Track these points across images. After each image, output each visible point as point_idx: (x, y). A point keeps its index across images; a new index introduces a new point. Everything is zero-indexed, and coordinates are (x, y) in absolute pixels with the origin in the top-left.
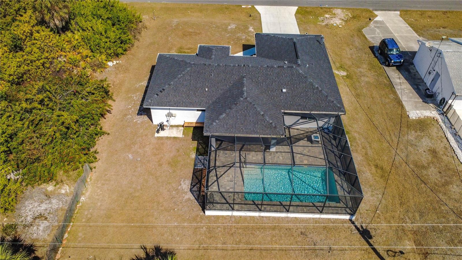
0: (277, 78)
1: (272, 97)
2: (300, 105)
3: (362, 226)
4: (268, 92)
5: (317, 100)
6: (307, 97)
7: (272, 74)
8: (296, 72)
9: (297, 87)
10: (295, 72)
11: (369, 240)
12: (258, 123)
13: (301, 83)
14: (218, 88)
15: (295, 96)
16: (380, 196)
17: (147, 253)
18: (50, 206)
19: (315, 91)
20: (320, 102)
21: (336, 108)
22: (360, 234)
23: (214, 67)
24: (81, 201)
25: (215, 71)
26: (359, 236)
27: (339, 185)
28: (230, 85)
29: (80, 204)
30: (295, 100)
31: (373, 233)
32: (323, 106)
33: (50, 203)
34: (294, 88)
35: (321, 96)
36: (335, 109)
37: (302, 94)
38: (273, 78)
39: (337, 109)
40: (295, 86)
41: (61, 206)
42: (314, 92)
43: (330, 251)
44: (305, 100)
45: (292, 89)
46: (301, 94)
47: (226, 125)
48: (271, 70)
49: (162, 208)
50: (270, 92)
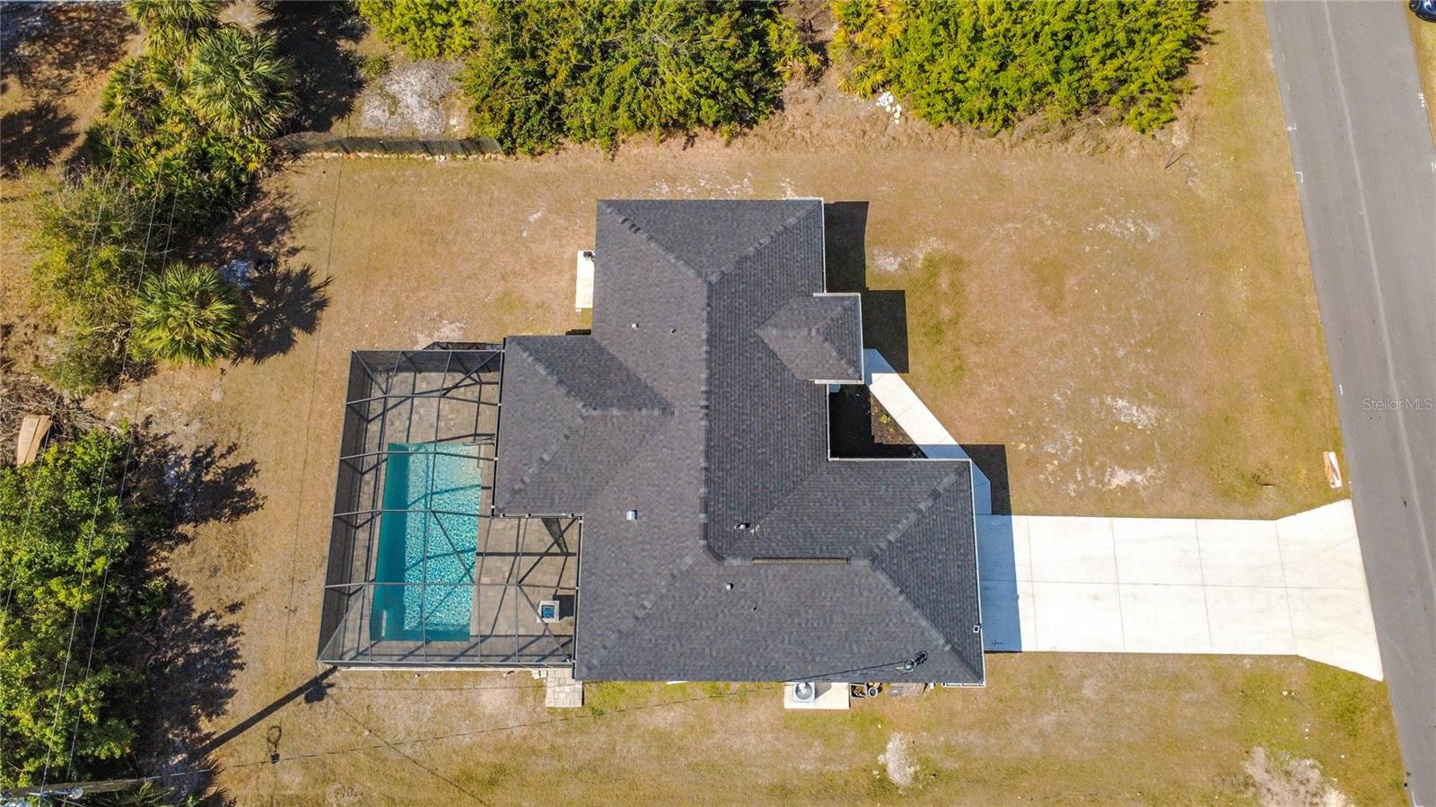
0: (668, 496)
1: (618, 487)
2: (597, 560)
3: (331, 685)
4: (631, 477)
5: (610, 606)
6: (616, 578)
7: (680, 482)
8: (687, 547)
9: (643, 550)
10: (688, 543)
11: (303, 695)
12: (524, 450)
13: (656, 561)
14: (641, 352)
15: (620, 547)
16: (408, 751)
17: (319, 287)
18: (416, 110)
19: (634, 600)
20: (603, 613)
21: (586, 653)
22: (316, 678)
23: (698, 332)
24: (437, 158)
25: (686, 336)
26: (311, 675)
27: (418, 648)
28: (648, 381)
29: (429, 158)
30: (609, 547)
31: (318, 706)
32: (592, 619)
33: (422, 108)
34: (640, 542)
35: (619, 615)
36: (586, 650)
37: (624, 564)
38: (668, 485)
39: (586, 656)
40: (648, 547)
41: (420, 127)
42: (630, 598)
43: (287, 610)
44: (609, 571)
45: (640, 538)
46: (624, 561)
47: (522, 381)
48: (692, 479)
49: (403, 299)
50: (631, 480)
